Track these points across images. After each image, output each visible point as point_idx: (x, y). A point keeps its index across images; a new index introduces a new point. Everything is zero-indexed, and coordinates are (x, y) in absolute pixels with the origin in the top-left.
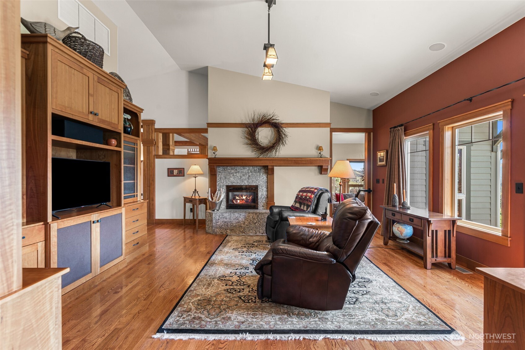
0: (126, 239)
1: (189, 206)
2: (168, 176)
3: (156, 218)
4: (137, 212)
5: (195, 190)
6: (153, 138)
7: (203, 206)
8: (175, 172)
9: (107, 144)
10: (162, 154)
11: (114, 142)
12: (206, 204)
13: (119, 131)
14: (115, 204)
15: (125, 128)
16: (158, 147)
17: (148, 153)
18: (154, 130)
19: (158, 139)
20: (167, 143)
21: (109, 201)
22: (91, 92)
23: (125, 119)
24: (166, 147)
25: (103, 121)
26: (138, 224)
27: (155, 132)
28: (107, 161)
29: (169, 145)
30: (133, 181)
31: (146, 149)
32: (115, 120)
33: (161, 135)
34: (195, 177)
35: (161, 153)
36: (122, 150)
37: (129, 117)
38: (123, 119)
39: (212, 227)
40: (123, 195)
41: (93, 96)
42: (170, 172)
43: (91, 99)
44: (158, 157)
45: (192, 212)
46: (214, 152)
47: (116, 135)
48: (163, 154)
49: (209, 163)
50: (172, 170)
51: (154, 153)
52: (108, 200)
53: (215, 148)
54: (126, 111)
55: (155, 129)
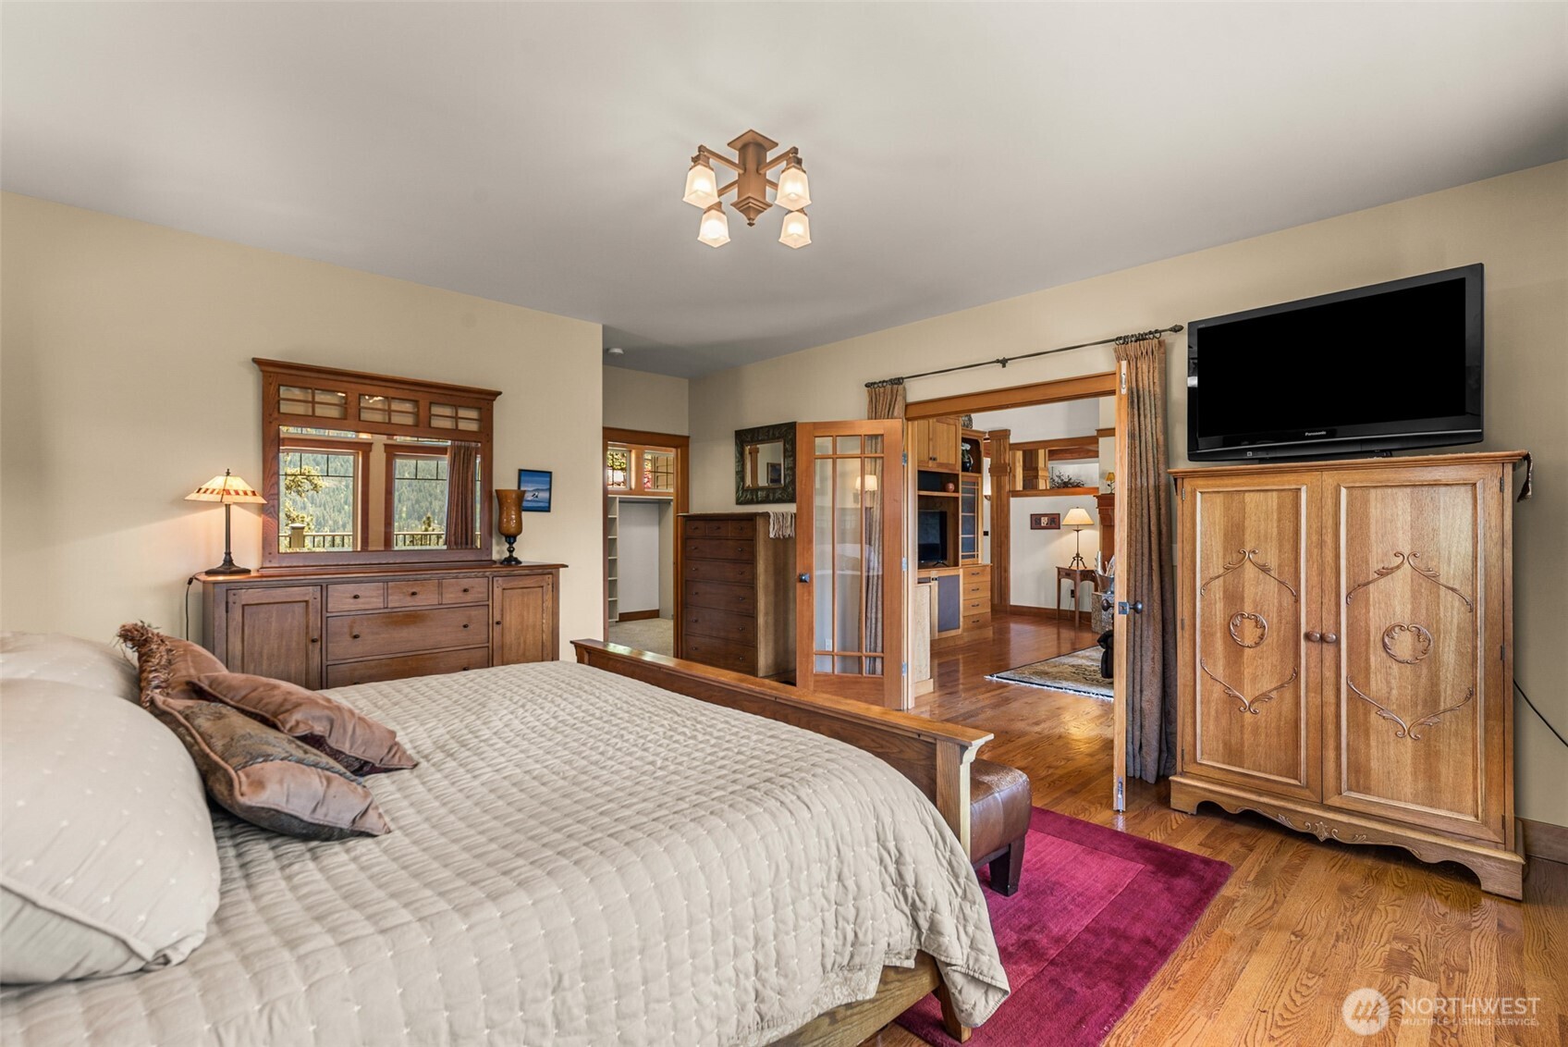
0: (964, 611)
1: (1067, 583)
2: (1032, 529)
3: (1011, 603)
4: (976, 579)
5: (1078, 555)
6: (1007, 461)
7: (1089, 585)
8: (1044, 521)
9: (944, 490)
10: (1021, 489)
11: (951, 486)
12: (1094, 579)
13: (956, 472)
14: (952, 564)
15: (964, 464)
16: (1014, 476)
17: (998, 486)
18: (1008, 446)
19: (1014, 463)
20: (1034, 465)
21: (946, 559)
22: (931, 436)
23: (963, 450)
24: (1032, 473)
25: (941, 465)
26: (978, 595)
27: (1010, 450)
28: (944, 510)
29: (1036, 469)
30: (972, 536)
31: (995, 482)
32: (952, 461)
33: (1019, 454)
34: (1078, 531)
35: (1019, 487)
36: (960, 495)
37: (968, 447)
38: (961, 452)
39: (1101, 621)
40: (960, 554)
41: (932, 439)
42: (1036, 522)
43: (931, 443)
44: (1016, 494)
45: (1073, 597)
46: (1109, 483)
47: (953, 478)
48: (1024, 488)
49: (1100, 505)
50: (1038, 517)
51: (1007, 488)
52: (944, 557)
53: (1112, 476)
54: (965, 440)
55: (1011, 445)
